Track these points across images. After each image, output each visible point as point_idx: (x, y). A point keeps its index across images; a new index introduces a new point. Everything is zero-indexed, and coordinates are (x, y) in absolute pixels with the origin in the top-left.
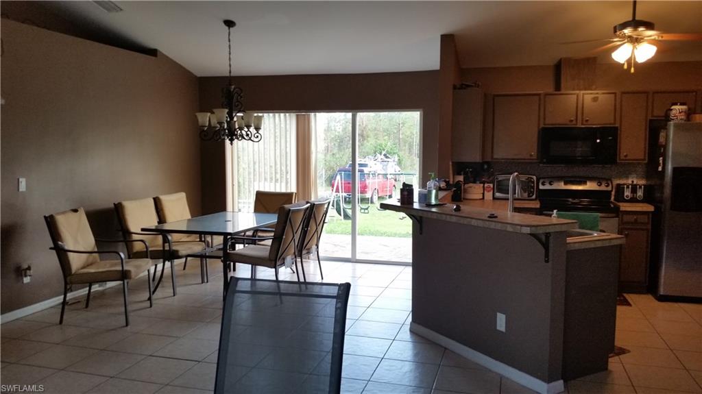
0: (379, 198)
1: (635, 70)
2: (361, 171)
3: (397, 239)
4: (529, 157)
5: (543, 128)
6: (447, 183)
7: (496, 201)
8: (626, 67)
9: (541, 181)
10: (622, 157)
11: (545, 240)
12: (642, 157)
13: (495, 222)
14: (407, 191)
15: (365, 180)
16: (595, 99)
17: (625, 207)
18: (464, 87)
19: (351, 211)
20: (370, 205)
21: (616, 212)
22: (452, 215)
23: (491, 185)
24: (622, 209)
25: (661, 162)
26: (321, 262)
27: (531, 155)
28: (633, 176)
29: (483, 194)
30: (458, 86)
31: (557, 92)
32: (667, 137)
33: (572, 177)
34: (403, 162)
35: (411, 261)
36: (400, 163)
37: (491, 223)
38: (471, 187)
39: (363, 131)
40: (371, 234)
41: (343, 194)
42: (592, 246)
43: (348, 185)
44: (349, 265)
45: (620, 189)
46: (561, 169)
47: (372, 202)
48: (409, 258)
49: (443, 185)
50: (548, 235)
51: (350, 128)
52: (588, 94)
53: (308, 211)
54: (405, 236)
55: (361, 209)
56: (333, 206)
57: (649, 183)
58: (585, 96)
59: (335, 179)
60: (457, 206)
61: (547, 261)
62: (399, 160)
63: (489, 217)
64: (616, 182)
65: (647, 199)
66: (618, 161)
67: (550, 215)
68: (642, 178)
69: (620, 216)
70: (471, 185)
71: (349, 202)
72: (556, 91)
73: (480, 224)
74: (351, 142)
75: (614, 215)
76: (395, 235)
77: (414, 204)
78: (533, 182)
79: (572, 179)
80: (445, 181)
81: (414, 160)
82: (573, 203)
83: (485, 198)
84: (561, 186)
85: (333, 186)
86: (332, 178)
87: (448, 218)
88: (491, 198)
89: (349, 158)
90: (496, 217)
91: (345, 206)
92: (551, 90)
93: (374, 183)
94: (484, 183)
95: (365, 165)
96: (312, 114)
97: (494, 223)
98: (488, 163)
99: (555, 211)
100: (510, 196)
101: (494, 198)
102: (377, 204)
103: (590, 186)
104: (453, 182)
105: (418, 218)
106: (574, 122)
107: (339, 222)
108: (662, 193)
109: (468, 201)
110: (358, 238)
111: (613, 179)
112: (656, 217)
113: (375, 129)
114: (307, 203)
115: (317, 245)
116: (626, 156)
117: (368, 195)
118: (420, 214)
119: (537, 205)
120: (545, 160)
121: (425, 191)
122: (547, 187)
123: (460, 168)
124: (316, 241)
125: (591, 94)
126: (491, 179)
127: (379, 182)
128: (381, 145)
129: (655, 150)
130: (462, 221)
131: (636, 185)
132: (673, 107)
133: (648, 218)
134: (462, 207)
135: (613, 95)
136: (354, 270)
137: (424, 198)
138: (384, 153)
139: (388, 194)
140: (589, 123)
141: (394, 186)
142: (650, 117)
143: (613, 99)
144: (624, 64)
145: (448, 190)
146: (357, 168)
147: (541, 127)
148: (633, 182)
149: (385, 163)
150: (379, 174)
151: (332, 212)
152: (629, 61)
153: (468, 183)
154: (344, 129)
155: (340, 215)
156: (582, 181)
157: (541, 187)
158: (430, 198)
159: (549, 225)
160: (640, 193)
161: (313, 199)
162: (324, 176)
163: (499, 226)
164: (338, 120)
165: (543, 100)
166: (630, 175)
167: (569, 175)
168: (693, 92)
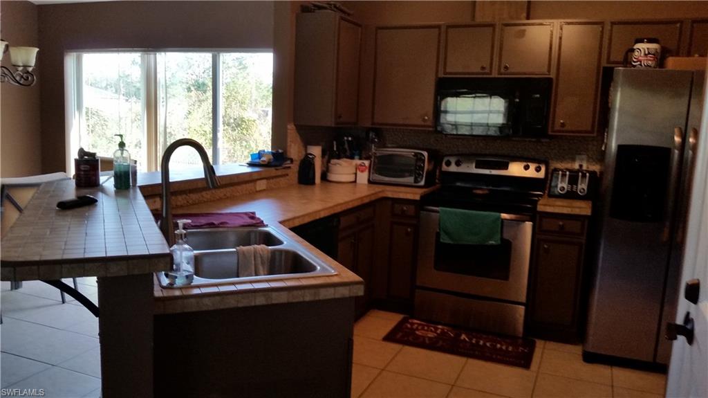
4: (423, 123)
5: (443, 78)
7: (371, 186)
9: (445, 160)
10: (557, 127)
12: (589, 128)
16: (520, 34)
17: (544, 206)
18: (313, 8)
23: (367, 163)
24: (539, 208)
27: (424, 120)
28: (584, 157)
29: (356, 174)
33: (487, 155)
38: (336, 164)
52: (509, 25)
58: (507, 28)
64: (554, 165)
66: (552, 133)
69: (537, 219)
70: (338, 160)
78: (424, 161)
79: (489, 159)
83: (358, 181)
84: (472, 169)
88: (366, 182)
101: (370, 182)
103: (515, 170)
106: (488, 71)
109: (332, 184)
111: (550, 161)
116: (563, 125)
120: (439, 128)
122: (453, 168)
125: (515, 25)
131: (578, 172)
132: (637, 46)
133: (583, 225)
135: (549, 27)
140: (509, 71)
142: (604, 64)
143: (549, 34)
147: (439, 77)
148: (581, 166)
156: (502, 162)
157: (445, 169)
160: (582, 186)
165: (443, 36)
166: (577, 157)
167: (487, 152)
168: (675, 22)
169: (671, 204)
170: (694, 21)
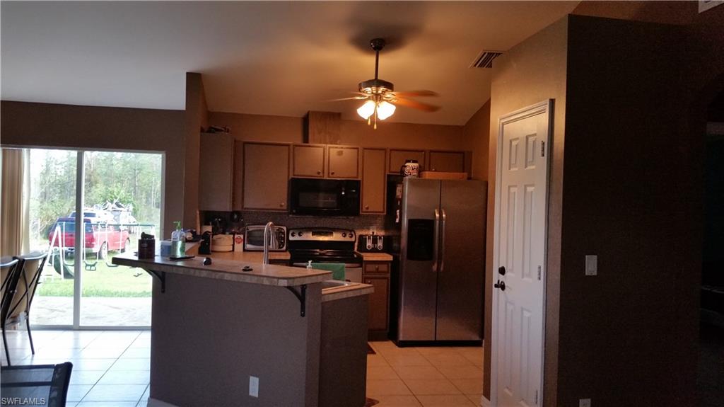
0: (109, 252)
1: (377, 127)
2: (87, 221)
3: (131, 299)
4: (279, 208)
5: (292, 178)
6: (194, 234)
7: (246, 253)
8: (369, 123)
9: (291, 232)
10: (364, 210)
11: (301, 292)
12: (382, 210)
13: (250, 275)
14: (146, 243)
15: (92, 232)
16: (340, 153)
17: (367, 257)
18: (211, 130)
19: (73, 268)
20: (97, 260)
21: (360, 261)
22: (202, 269)
23: (242, 236)
24: (365, 259)
25: (398, 214)
26: (32, 332)
27: (281, 206)
28: (375, 227)
29: (233, 246)
30: (206, 130)
31: (305, 144)
32: (403, 192)
33: (319, 228)
34: (139, 212)
35: (150, 325)
36: (135, 213)
37: (246, 276)
38: (220, 238)
39: (90, 176)
40: (99, 294)
41: (63, 249)
42: (345, 296)
43: (70, 238)
44: (70, 334)
45: (362, 240)
46: (310, 220)
47: (100, 258)
48: (148, 321)
49: (189, 236)
50: (304, 287)
51: (75, 173)
52: (333, 147)
53: (15, 269)
54: (143, 294)
55: (87, 265)
56: (50, 262)
57: (388, 234)
58: (331, 150)
59: (54, 231)
60: (207, 258)
61: (303, 315)
62: (134, 209)
63: (244, 270)
64: (359, 233)
65: (387, 249)
66: (361, 213)
67: (305, 267)
68: (382, 229)
69: (364, 265)
70: (220, 236)
71: (71, 258)
72: (304, 142)
73: (234, 278)
74: (75, 187)
75: (357, 265)
76: (129, 295)
77: (156, 258)
78: (284, 233)
79: (321, 230)
80: (192, 232)
81: (151, 210)
82: (321, 254)
83: (235, 250)
84: (309, 237)
85: (50, 239)
86: (50, 229)
87: (197, 273)
88: (242, 250)
89: (72, 206)
90: (251, 270)
91: (66, 262)
92: (299, 142)
93: (103, 235)
94: (234, 234)
95: (92, 215)
96: (25, 150)
97: (249, 277)
98: (238, 213)
99: (310, 262)
100: (264, 247)
101: (244, 250)
102: (108, 259)
103: (336, 237)
104: (201, 232)
105: (160, 274)
106: (321, 174)
107: (58, 281)
108: (399, 243)
109: (217, 253)
110: (83, 300)
111: (355, 230)
112: (395, 265)
113: (106, 174)
114: (14, 258)
115: (27, 312)
116: (367, 208)
117: (95, 250)
118: (163, 269)
119: (287, 256)
120: (294, 211)
121: (169, 243)
122: (297, 238)
123: (207, 217)
124: (25, 307)
125: (336, 148)
126: (241, 230)
127: (109, 235)
128: (112, 193)
129: (393, 203)
130: (213, 275)
131: (377, 236)
132: (407, 164)
133: (388, 267)
134: (213, 260)
135: (356, 150)
136: (76, 339)
137: (168, 251)
138: (115, 201)
139: (121, 248)
140: (335, 175)
141: (128, 238)
142: (387, 173)
143: (356, 154)
144: (368, 120)
145: (195, 241)
146: (83, 217)
147: (290, 178)
148: (373, 233)
149: (117, 213)
150: (109, 225)
151: (48, 269)
152: (372, 117)
153: (216, 234)
154: (67, 172)
155: (60, 273)
156: (328, 232)
157: (291, 238)
158: (175, 250)
159: (306, 276)
160: (380, 244)
161: (23, 254)
162: (39, 228)
163: (254, 280)
164: (59, 162)
165: (292, 150)
166: (371, 227)
167: (317, 226)
168: (422, 151)
169: (437, 253)
170: (431, 151)
